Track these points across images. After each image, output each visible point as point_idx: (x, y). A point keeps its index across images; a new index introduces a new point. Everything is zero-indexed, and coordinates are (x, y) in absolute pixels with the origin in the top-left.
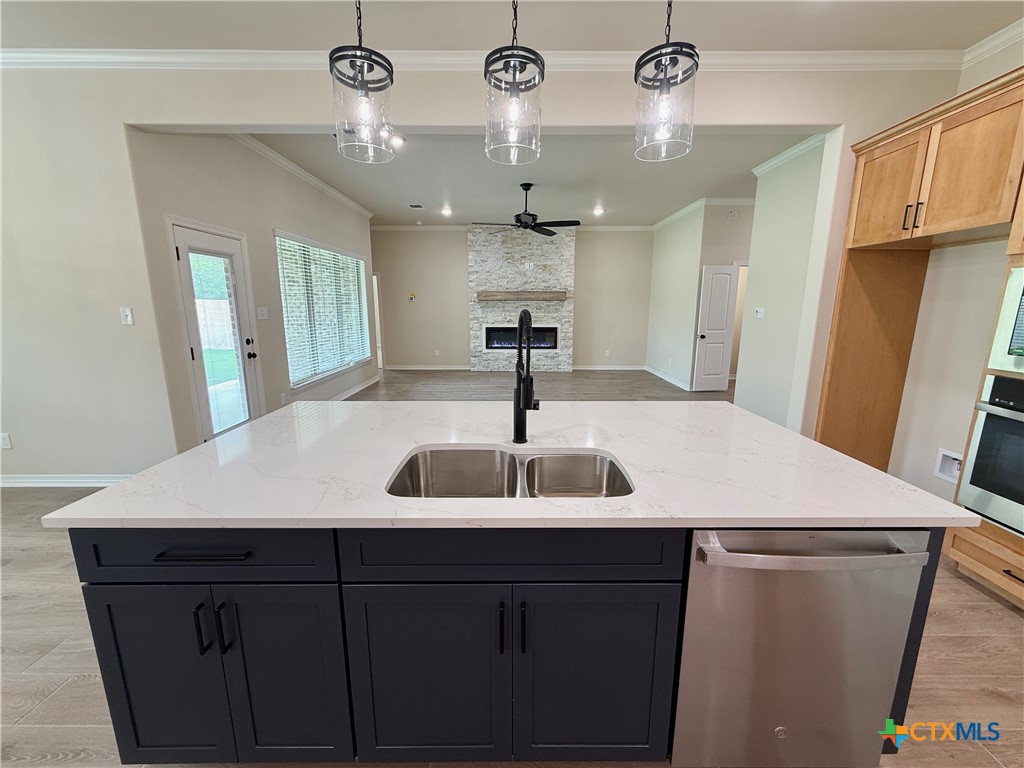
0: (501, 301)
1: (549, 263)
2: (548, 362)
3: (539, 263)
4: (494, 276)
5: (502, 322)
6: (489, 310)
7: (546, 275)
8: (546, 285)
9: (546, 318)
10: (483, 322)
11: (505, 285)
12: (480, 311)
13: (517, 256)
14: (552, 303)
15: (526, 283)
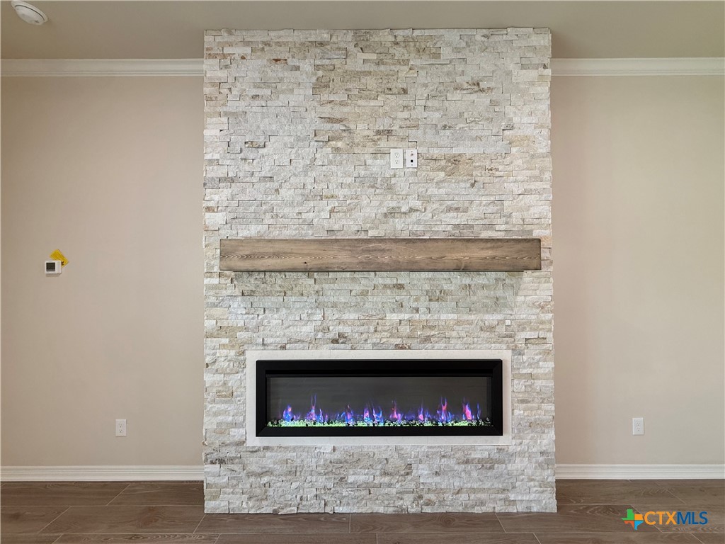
0: (308, 271)
1: (466, 149)
2: (473, 478)
3: (435, 152)
4: (286, 193)
5: (313, 343)
6: (269, 301)
7: (458, 189)
8: (461, 219)
9: (460, 330)
10: (250, 342)
11: (322, 220)
12: (238, 306)
13: (362, 129)
14: (481, 279)
15: (392, 213)
